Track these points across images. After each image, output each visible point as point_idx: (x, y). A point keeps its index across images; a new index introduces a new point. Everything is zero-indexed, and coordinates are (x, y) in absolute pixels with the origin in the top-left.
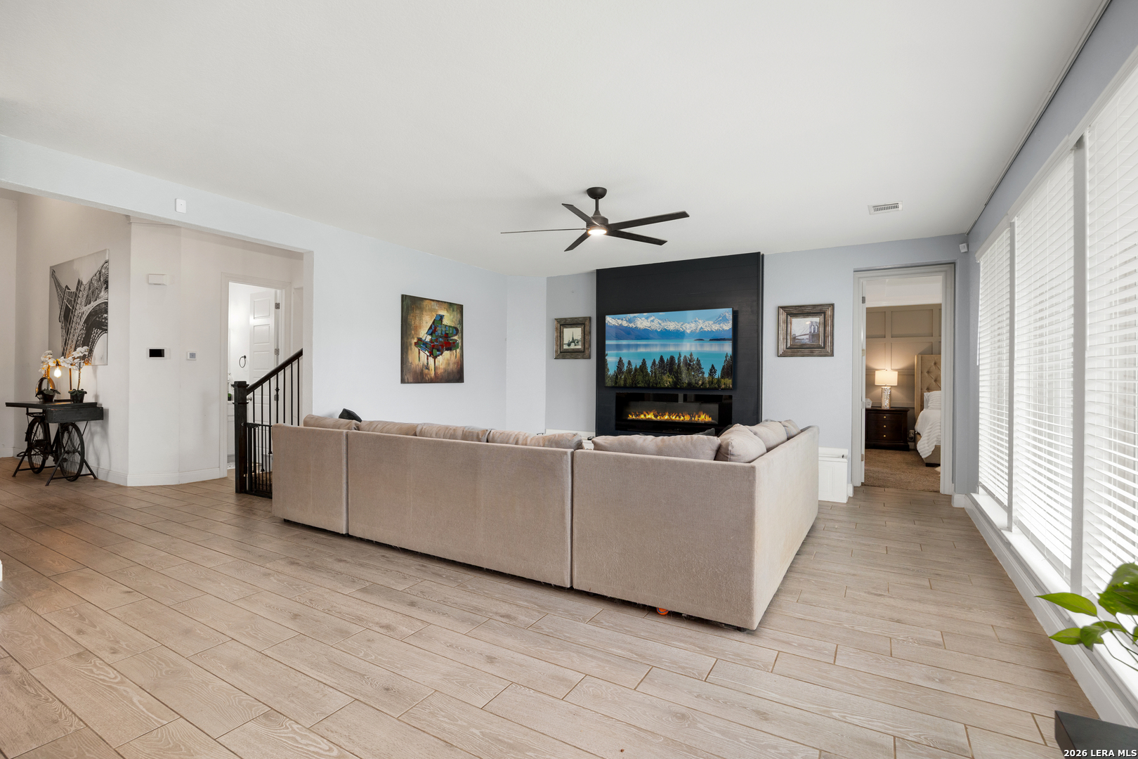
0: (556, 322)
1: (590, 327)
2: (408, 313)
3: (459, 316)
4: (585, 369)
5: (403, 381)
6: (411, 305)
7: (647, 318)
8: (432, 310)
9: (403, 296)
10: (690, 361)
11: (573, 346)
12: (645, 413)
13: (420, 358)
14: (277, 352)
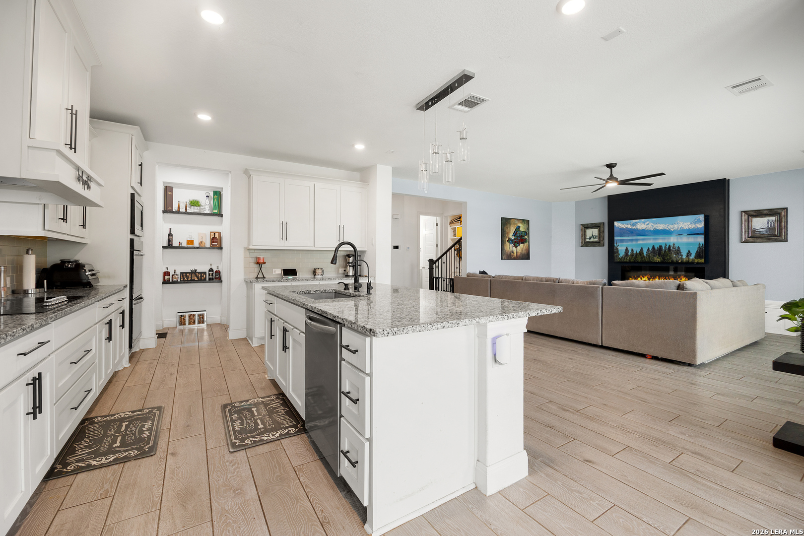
0: (581, 226)
1: (604, 228)
2: (504, 226)
3: (527, 226)
4: (601, 253)
5: (502, 259)
6: (505, 222)
7: (644, 223)
8: (515, 224)
9: (502, 218)
10: (673, 248)
11: (592, 239)
12: (641, 277)
13: (510, 247)
14: (437, 246)
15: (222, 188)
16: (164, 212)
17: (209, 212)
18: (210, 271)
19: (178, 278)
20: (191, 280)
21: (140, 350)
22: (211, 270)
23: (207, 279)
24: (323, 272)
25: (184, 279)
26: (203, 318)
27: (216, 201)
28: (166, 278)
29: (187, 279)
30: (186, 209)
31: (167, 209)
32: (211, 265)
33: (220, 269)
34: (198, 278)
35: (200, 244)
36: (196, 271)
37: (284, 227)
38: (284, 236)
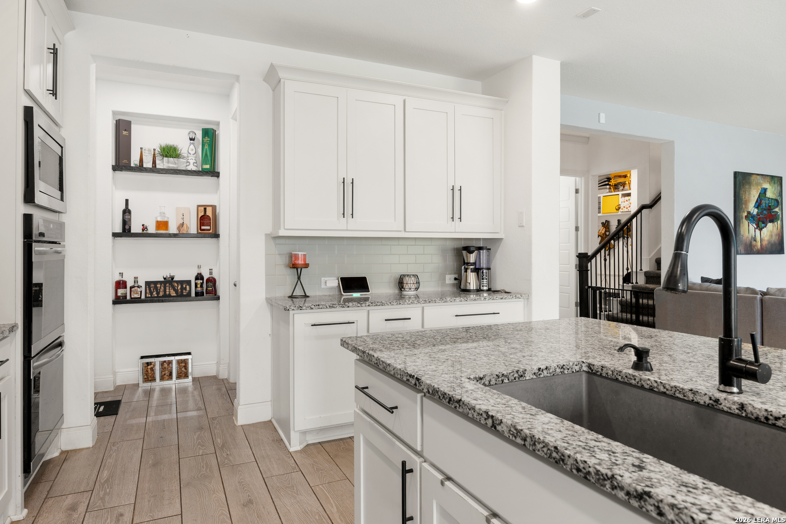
2: (739, 188)
3: (779, 188)
6: (741, 180)
8: (757, 184)
9: (734, 172)
13: (749, 230)
14: (577, 229)
15: (218, 124)
16: (115, 168)
17: (194, 168)
18: (197, 278)
19: (142, 292)
20: (165, 295)
21: (62, 452)
22: (199, 277)
23: (193, 294)
24: (418, 283)
25: (151, 293)
26: (186, 367)
27: (206, 147)
28: (121, 292)
29: (158, 293)
30: (154, 162)
31: (122, 163)
32: (199, 267)
33: (215, 275)
34: (176, 291)
35: (179, 228)
36: (172, 278)
37: (347, 187)
38: (347, 209)
